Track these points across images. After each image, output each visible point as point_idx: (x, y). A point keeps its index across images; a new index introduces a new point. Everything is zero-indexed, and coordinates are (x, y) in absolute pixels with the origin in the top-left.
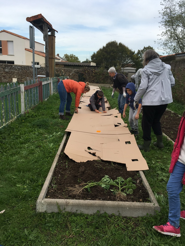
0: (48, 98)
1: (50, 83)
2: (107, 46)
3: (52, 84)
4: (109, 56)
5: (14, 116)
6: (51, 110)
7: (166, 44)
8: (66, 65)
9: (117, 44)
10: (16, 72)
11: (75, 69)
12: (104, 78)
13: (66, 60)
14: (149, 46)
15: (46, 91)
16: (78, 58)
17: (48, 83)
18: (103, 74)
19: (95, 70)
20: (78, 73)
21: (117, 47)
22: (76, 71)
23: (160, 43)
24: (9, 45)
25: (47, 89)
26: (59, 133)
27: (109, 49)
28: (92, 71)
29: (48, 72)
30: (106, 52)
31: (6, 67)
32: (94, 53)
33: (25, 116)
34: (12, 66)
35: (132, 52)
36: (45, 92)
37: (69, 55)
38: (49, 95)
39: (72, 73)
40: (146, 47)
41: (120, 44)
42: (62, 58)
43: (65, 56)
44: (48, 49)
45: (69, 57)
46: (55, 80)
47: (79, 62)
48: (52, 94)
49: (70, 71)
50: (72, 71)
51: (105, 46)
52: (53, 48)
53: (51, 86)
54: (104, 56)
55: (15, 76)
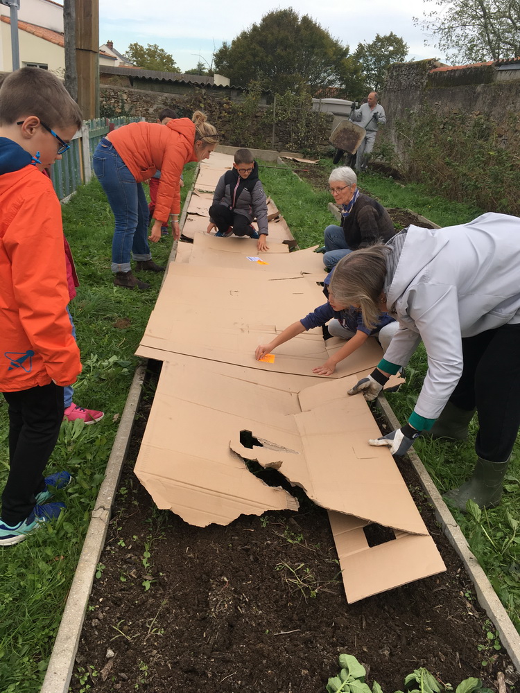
0: (75, 192)
1: (81, 138)
2: (267, 24)
3: (86, 144)
4: (270, 58)
7: (448, 31)
8: (134, 80)
9: (296, 18)
11: (166, 95)
12: (258, 129)
13: (135, 63)
14: (392, 33)
15: (67, 168)
16: (173, 58)
18: (256, 117)
19: (230, 99)
21: (297, 28)
22: (169, 101)
23: (431, 26)
25: (69, 161)
26: (114, 359)
27: (273, 34)
28: (221, 104)
30: (262, 43)
32: (225, 47)
35: (341, 49)
36: (60, 171)
37: (145, 47)
38: (77, 182)
39: (155, 107)
41: (305, 19)
42: (121, 57)
43: (131, 48)
44: (74, 15)
45: (145, 53)
46: (99, 128)
47: (177, 71)
48: (87, 180)
49: (148, 99)
50: (154, 98)
51: (259, 25)
53: (84, 149)
54: (254, 55)
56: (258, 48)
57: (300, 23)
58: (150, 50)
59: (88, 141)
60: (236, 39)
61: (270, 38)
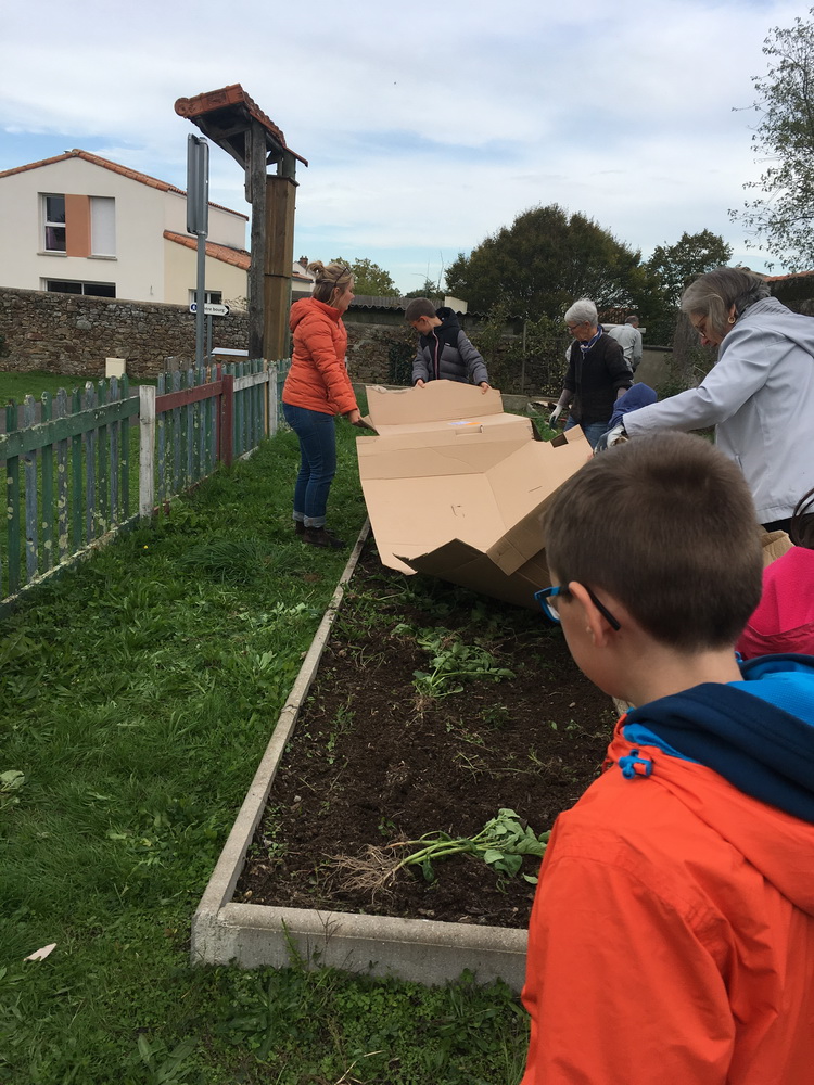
0: (257, 448)
1: (268, 383)
2: (520, 228)
3: (274, 389)
4: (524, 272)
5: (108, 525)
6: (268, 502)
7: (780, 226)
9: (562, 218)
10: (121, 330)
11: (377, 326)
12: (501, 367)
14: (705, 231)
15: (249, 418)
16: (390, 276)
17: (257, 383)
18: (499, 351)
20: (388, 342)
21: (564, 232)
22: (380, 335)
23: (756, 220)
24: (99, 214)
25: (253, 409)
26: (301, 606)
27: (529, 240)
29: (260, 336)
30: (514, 253)
31: (80, 307)
32: (461, 259)
33: (153, 527)
34: (106, 305)
35: (629, 256)
36: (241, 420)
37: (352, 262)
38: (259, 435)
39: (362, 343)
40: (691, 234)
41: (577, 219)
44: (264, 234)
47: (395, 293)
48: (271, 434)
49: (354, 333)
50: (361, 332)
51: (509, 229)
52: (287, 231)
53: (271, 396)
54: (502, 269)
55: (117, 350)
56: (507, 259)
57: (568, 224)
58: (358, 266)
59: (275, 385)
60: (477, 249)
61: (525, 246)
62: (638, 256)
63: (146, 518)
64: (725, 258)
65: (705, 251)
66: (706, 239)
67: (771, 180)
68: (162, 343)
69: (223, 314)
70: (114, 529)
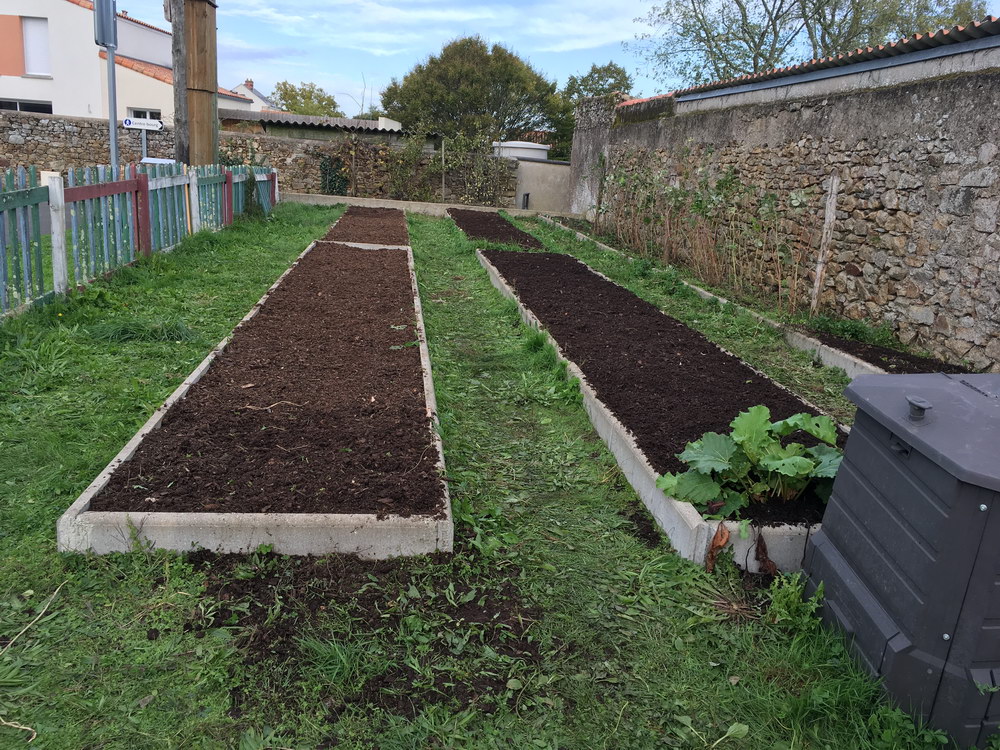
0: (179, 243)
1: (188, 185)
2: (448, 55)
3: (195, 191)
4: (452, 96)
5: (23, 298)
7: (664, 58)
8: (267, 124)
9: (483, 48)
10: (55, 145)
11: (307, 142)
12: (424, 179)
13: (284, 108)
14: (611, 63)
15: (170, 216)
16: (335, 100)
18: (422, 165)
19: (388, 145)
20: (319, 155)
21: (486, 60)
22: (311, 149)
23: (644, 52)
25: (173, 209)
27: (455, 67)
28: (376, 151)
29: (186, 146)
30: (442, 78)
31: (12, 123)
32: (395, 84)
33: (67, 301)
34: (38, 120)
35: (546, 85)
37: (298, 86)
38: (182, 233)
39: (294, 156)
40: (599, 66)
41: (496, 49)
42: (265, 99)
43: (279, 89)
44: (184, 51)
45: (297, 94)
46: (211, 175)
47: (340, 115)
48: (195, 232)
49: (285, 147)
50: (292, 146)
51: (438, 57)
52: (208, 49)
53: (192, 202)
54: (432, 94)
55: (51, 163)
56: (436, 84)
57: (490, 53)
58: (304, 90)
59: (197, 188)
60: (408, 75)
61: (451, 72)
62: (554, 85)
63: (61, 294)
64: (628, 87)
65: (611, 81)
66: (611, 70)
67: (655, 18)
68: (97, 156)
69: (157, 129)
70: (28, 302)
